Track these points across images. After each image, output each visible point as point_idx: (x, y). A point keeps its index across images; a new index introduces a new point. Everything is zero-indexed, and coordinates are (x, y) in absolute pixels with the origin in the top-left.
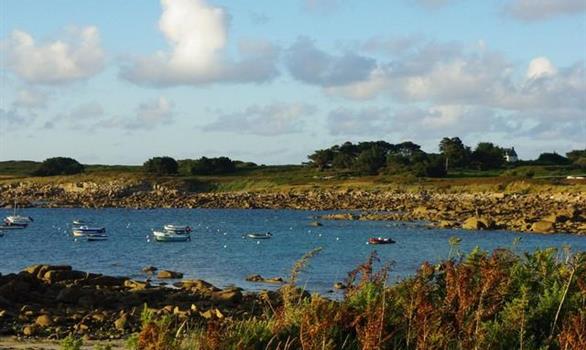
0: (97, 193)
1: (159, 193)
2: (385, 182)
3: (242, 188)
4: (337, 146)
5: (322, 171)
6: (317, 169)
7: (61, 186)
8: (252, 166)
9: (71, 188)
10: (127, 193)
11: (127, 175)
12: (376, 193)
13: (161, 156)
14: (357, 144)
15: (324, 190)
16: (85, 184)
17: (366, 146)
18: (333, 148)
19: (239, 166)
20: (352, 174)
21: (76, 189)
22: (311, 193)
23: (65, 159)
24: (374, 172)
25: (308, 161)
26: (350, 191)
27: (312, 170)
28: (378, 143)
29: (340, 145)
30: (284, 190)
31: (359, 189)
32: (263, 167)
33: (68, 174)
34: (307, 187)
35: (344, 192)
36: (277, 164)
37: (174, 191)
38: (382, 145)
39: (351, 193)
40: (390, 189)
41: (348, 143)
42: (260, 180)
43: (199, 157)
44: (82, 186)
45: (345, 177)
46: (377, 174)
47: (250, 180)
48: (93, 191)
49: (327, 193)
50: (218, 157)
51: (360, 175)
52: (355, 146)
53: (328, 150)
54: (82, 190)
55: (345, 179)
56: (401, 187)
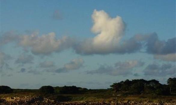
0: (20, 101)
1: (46, 102)
2: (144, 98)
3: (82, 99)
4: (123, 81)
5: (116, 92)
6: (114, 91)
7: (4, 98)
8: (85, 90)
9: (8, 99)
10: (33, 101)
11: (33, 94)
12: (140, 102)
13: (47, 86)
14: (131, 80)
15: (117, 101)
16: (14, 98)
17: (135, 81)
18: (121, 82)
19: (80, 90)
20: (129, 94)
21: (11, 100)
22: (112, 102)
23: (5, 86)
24: (139, 93)
25: (110, 88)
26: (129, 101)
27: (112, 92)
28: (140, 80)
29: (124, 81)
30: (101, 101)
31: (133, 100)
32: (90, 90)
33: (6, 93)
34: (111, 99)
35: (126, 102)
36: (96, 89)
37: (53, 101)
38: (142, 81)
39: (129, 102)
40: (146, 101)
41: (127, 80)
42: (90, 96)
43: (64, 86)
44: (13, 99)
45: (126, 95)
46: (140, 94)
47: (85, 96)
48: (18, 100)
49: (119, 102)
50: (71, 86)
51: (132, 94)
52: (130, 81)
53: (119, 83)
54: (13, 100)
55: (126, 96)
56: (151, 100)
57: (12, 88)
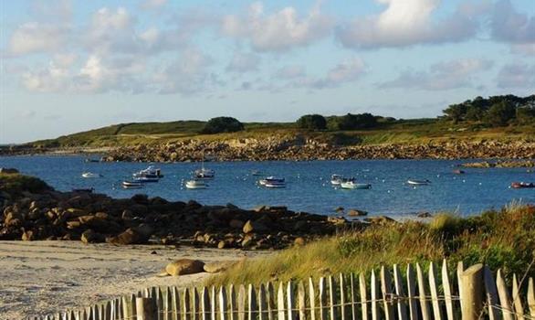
0: (257, 148)
1: (311, 147)
2: (516, 133)
3: (384, 140)
4: (469, 101)
5: (456, 123)
6: (452, 122)
7: (226, 142)
8: (391, 121)
9: (235, 144)
10: (283, 147)
11: (283, 131)
12: (507, 143)
13: (312, 114)
14: (488, 98)
15: (459, 141)
16: (247, 140)
17: (496, 100)
18: (466, 103)
19: (380, 120)
20: (484, 125)
21: (240, 145)
22: (448, 144)
23: (227, 118)
24: (504, 124)
25: (442, 114)
26: (483, 141)
27: (447, 123)
28: (507, 96)
29: (472, 100)
30: (424, 142)
31: (492, 140)
32: (401, 121)
33: (230, 131)
34: (445, 138)
35: (478, 142)
36: (418, 118)
37: (325, 145)
38: (511, 98)
39: (485, 143)
40: (520, 139)
41: (480, 97)
42: (400, 134)
43: (346, 114)
44: (244, 142)
45: (478, 128)
46: (508, 125)
47: (391, 134)
48: (254, 146)
49: (463, 144)
50: (361, 113)
51: (491, 126)
52: (486, 100)
53: (461, 105)
54: (245, 145)
55: (478, 131)
56: (531, 137)
57: (241, 121)
